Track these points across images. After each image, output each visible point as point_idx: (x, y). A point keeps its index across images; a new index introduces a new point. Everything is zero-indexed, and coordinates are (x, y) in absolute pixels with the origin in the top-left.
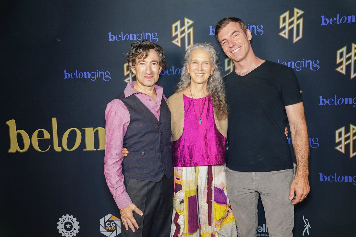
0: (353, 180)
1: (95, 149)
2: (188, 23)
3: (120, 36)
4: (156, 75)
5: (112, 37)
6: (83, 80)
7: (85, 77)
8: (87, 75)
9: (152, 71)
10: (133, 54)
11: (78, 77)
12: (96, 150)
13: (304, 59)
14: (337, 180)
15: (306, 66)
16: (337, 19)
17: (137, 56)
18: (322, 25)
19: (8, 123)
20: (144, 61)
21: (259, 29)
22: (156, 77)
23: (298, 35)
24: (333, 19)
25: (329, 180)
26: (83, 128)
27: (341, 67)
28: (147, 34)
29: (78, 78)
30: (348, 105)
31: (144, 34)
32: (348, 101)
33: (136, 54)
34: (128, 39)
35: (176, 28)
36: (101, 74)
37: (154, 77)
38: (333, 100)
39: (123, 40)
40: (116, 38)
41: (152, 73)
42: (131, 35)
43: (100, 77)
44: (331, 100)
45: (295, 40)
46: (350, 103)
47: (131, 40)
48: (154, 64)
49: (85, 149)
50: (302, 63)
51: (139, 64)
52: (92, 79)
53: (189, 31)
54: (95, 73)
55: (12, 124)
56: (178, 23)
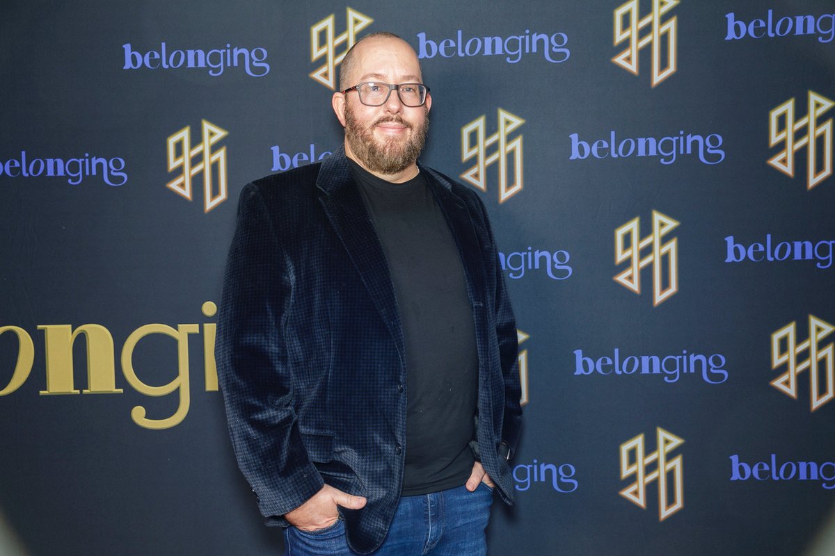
0: (822, 475)
1: (75, 389)
3: (157, 56)
5: (134, 57)
6: (43, 181)
7: (51, 173)
8: (55, 167)
11: (27, 171)
12: (78, 392)
13: (682, 132)
14: (778, 474)
15: (689, 151)
16: (767, 24)
18: (728, 38)
21: (556, 45)
23: (664, 64)
24: (757, 24)
25: (756, 475)
26: (40, 327)
27: (781, 156)
28: (236, 52)
29: (27, 175)
30: (803, 261)
31: (229, 51)
32: (803, 250)
34: (181, 63)
35: (323, 35)
36: (99, 166)
38: (761, 248)
39: (166, 66)
40: (144, 60)
42: (191, 53)
43: (94, 173)
44: (756, 248)
45: (657, 78)
46: (809, 256)
47: (189, 66)
49: (46, 390)
50: (678, 141)
52: (70, 181)
54: (80, 161)
56: (328, 23)
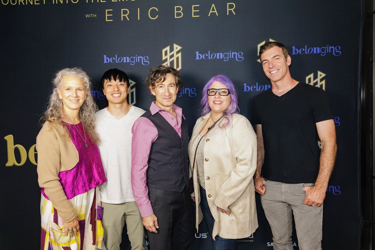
2: (177, 48)
3: (114, 59)
4: (174, 96)
5: (107, 59)
9: (170, 93)
10: (152, 79)
16: (305, 50)
17: (155, 81)
18: (293, 54)
19: (6, 138)
20: (162, 85)
21: (239, 56)
22: (174, 98)
28: (139, 58)
33: (155, 78)
36: (96, 93)
37: (172, 98)
40: (110, 60)
41: (170, 95)
42: (125, 58)
47: (124, 62)
48: (172, 86)
51: (158, 87)
53: (177, 56)
55: (10, 139)
56: (168, 48)
